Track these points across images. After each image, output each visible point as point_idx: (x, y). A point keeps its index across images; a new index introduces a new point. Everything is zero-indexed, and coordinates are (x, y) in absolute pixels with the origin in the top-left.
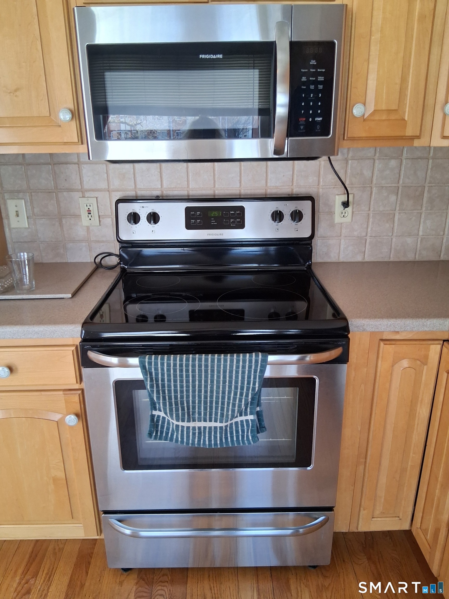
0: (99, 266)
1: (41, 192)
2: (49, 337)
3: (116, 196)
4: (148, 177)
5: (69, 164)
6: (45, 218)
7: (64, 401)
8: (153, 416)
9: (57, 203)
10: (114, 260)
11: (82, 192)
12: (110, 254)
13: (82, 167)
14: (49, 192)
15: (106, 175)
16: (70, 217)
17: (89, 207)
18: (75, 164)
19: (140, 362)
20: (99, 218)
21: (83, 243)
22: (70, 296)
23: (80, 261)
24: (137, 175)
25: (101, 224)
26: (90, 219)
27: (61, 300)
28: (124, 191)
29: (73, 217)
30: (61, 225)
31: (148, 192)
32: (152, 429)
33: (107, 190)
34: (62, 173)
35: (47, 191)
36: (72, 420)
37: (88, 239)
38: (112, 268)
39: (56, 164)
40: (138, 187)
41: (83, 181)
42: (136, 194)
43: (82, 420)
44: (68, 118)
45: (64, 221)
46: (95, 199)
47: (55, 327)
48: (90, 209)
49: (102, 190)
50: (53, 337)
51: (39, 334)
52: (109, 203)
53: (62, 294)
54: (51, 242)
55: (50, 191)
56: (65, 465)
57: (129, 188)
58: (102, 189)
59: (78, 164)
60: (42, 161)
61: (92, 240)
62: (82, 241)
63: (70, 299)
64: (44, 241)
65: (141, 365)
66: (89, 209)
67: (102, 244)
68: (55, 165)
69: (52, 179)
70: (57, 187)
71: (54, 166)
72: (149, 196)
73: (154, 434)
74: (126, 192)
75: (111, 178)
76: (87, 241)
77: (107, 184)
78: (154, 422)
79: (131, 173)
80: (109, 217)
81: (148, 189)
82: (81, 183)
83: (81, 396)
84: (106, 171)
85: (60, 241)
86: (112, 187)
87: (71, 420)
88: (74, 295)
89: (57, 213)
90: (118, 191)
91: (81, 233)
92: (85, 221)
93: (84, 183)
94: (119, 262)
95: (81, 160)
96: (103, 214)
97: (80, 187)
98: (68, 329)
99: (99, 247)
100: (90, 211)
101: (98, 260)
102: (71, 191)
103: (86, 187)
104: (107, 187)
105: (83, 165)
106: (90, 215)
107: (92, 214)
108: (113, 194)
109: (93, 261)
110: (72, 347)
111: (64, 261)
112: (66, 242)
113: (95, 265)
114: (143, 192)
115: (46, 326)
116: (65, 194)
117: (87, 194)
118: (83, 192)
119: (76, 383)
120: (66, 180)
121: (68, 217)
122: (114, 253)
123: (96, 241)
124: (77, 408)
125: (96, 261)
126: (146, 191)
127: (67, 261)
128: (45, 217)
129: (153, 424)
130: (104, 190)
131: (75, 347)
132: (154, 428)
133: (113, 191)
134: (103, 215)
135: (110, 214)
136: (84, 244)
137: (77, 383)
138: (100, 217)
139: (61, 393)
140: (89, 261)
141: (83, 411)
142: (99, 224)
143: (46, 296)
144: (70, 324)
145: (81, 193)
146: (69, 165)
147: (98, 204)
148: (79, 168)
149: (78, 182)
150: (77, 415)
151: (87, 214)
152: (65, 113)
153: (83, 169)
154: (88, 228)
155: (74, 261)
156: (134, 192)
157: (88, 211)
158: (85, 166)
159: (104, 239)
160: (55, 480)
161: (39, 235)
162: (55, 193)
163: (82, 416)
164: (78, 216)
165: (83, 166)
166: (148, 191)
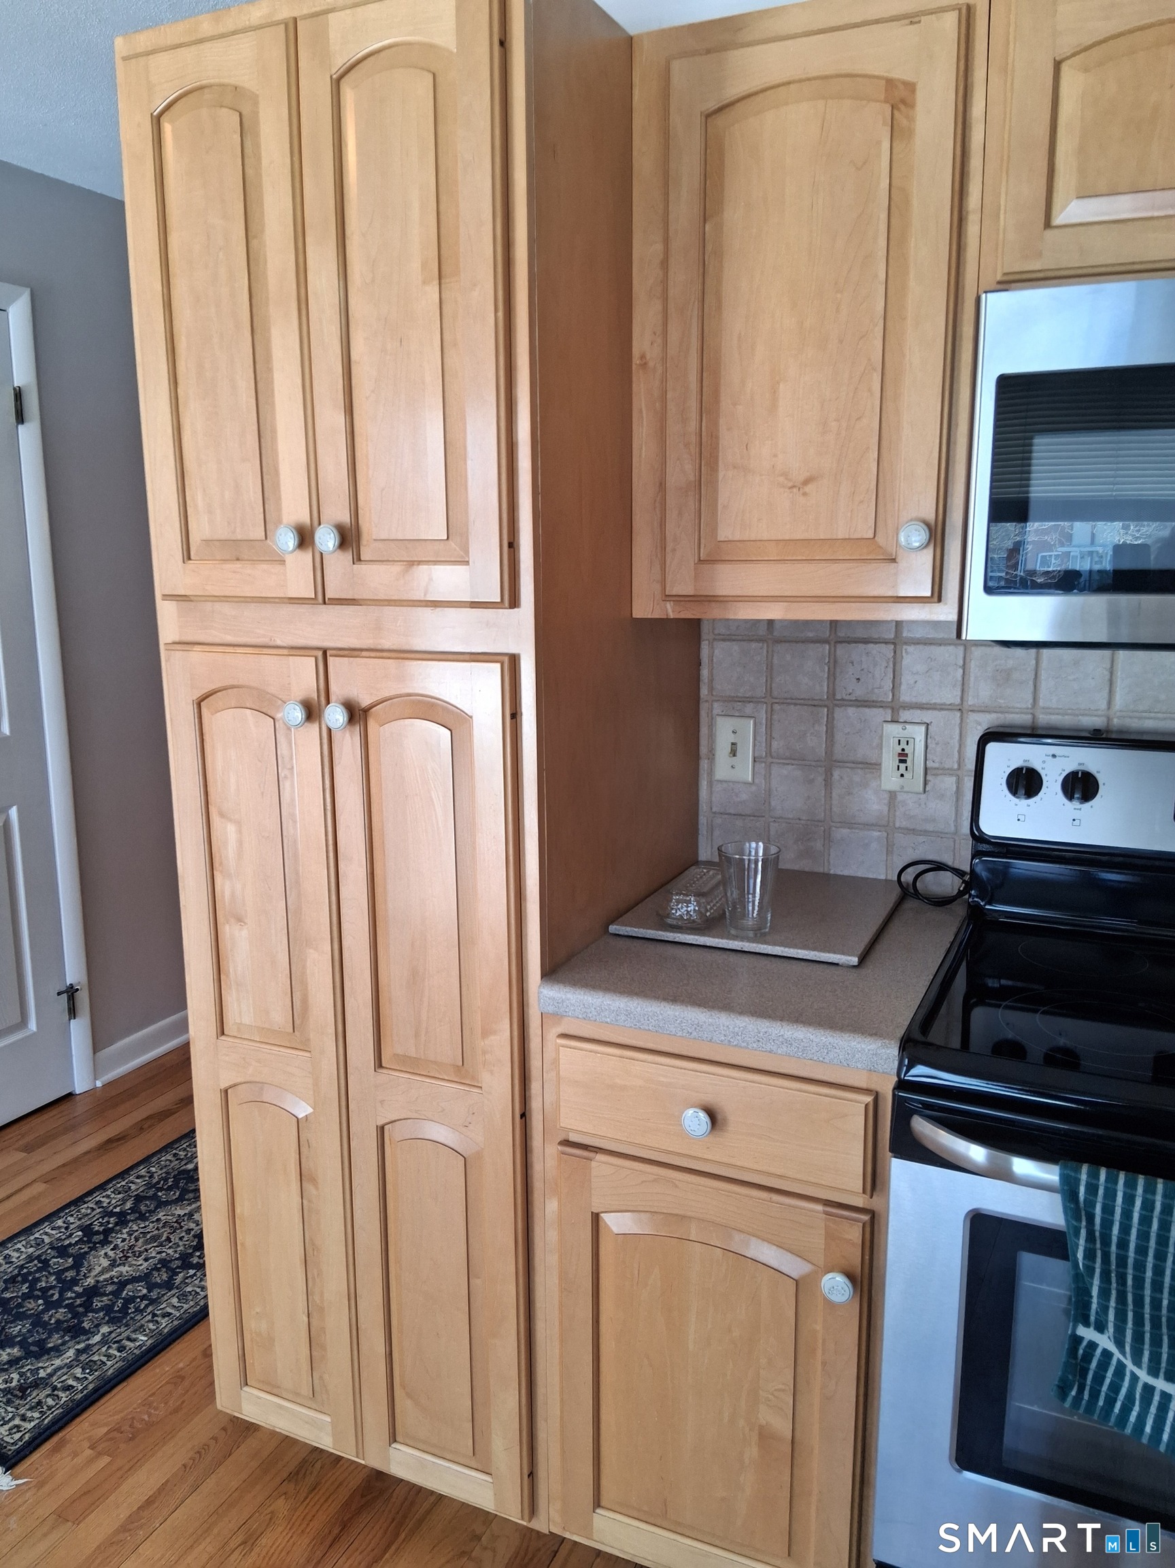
0: (908, 893)
1: (795, 704)
2: (815, 1058)
3: (979, 724)
4: (1074, 680)
5: (872, 642)
6: (793, 765)
7: (823, 1232)
8: (1077, 1340)
9: (827, 731)
10: (947, 884)
11: (893, 709)
12: (939, 867)
13: (904, 651)
14: (814, 706)
15: (961, 671)
16: (853, 765)
17: (903, 745)
18: (886, 643)
19: (1063, 1177)
20: (926, 774)
21: (873, 830)
22: (854, 960)
23: (860, 874)
24: (1043, 675)
25: (927, 789)
26: (902, 775)
27: (833, 968)
28: (1002, 712)
29: (860, 766)
30: (828, 783)
31: (1066, 717)
32: (1070, 1377)
33: (958, 708)
34: (852, 663)
35: (810, 702)
36: (840, 1288)
37: (889, 822)
38: (942, 902)
39: (841, 642)
40: (1041, 703)
41: (900, 684)
42: (1033, 722)
43: (861, 1295)
44: (915, 541)
45: (836, 774)
46: (923, 728)
47: (833, 1037)
48: (906, 752)
49: (943, 707)
50: (825, 1061)
51: (791, 1044)
52: (957, 738)
53: (835, 953)
54: (798, 821)
55: (816, 703)
56: (797, 1403)
57: (1018, 705)
58: (944, 704)
59: (894, 644)
60: (810, 635)
61: (897, 825)
62: (872, 825)
63: (854, 970)
64: (781, 818)
65: (1066, 1188)
66: (903, 750)
67: (921, 839)
68: (839, 646)
69: (826, 675)
70: (834, 695)
71: (835, 646)
72: (1069, 730)
73: (1073, 1393)
74: (1007, 715)
75: (972, 679)
76: (884, 826)
77: (959, 693)
78: (1075, 1357)
79: (1029, 670)
80: (952, 775)
81: (1069, 711)
82: (893, 687)
83: (868, 1229)
84: (961, 663)
85: (819, 821)
86: (971, 701)
87: (836, 1287)
88: (863, 959)
89: (824, 754)
90: (984, 710)
91: (872, 803)
92: (890, 778)
93: (903, 687)
94: (961, 889)
95: (904, 635)
96: (936, 765)
97: (891, 697)
98: (863, 1046)
99: (913, 845)
100: (906, 755)
101: (908, 877)
102: (866, 706)
103: (905, 696)
104: (958, 701)
105: (905, 647)
106: (902, 766)
107: (909, 763)
108: (972, 717)
109: (896, 879)
110: (864, 1094)
111: (821, 870)
112: (832, 824)
113: (898, 890)
114: (1053, 717)
115: (811, 1030)
116: (851, 711)
117: (905, 715)
118: (896, 710)
119: (861, 1191)
120: (858, 679)
121: (848, 765)
122: (950, 863)
123: (908, 829)
124: (854, 1257)
125: (903, 879)
126: (1063, 715)
127: (826, 871)
128: (793, 762)
129: (1074, 1362)
130: (950, 707)
131: (873, 1097)
132: (1075, 1376)
133: (971, 711)
134: (935, 769)
135: (956, 766)
136: (876, 834)
137: (864, 1192)
138: (929, 772)
139: (820, 1208)
140: (883, 877)
141: (867, 1271)
142: (921, 789)
143: (798, 953)
144: (871, 1035)
145: (889, 711)
146: (871, 645)
147: (929, 741)
148: (895, 652)
149: (888, 685)
150: (850, 1276)
151: (898, 761)
152: (914, 531)
153: (904, 654)
154: (892, 795)
155: (846, 873)
156: (1030, 716)
157: (900, 755)
158: (911, 649)
159: (930, 827)
160: (765, 1436)
161: (773, 803)
162: (826, 710)
163: (861, 1282)
164: (873, 767)
165: (906, 649)
166: (1067, 715)
